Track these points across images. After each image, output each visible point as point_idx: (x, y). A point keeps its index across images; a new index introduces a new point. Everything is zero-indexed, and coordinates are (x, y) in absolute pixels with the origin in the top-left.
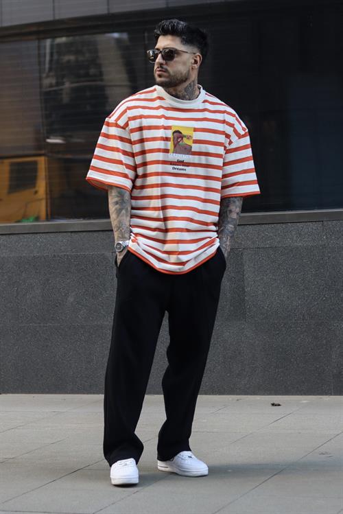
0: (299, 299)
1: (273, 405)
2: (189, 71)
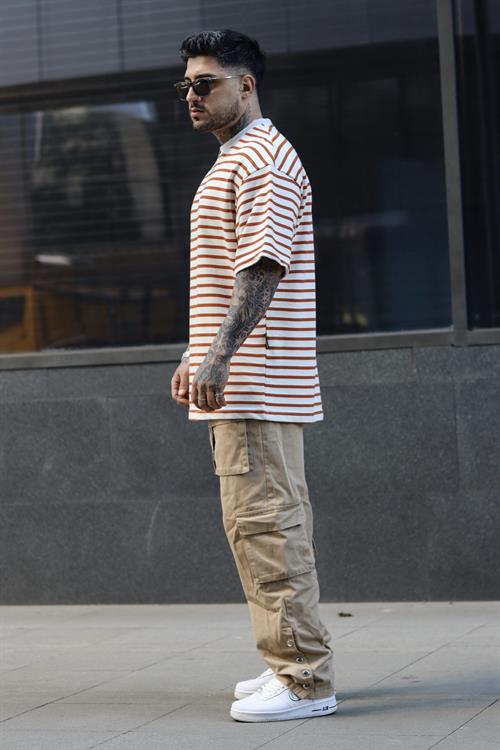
2: (237, 103)
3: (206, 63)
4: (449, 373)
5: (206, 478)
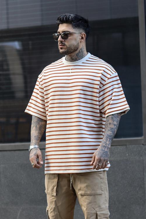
2: (78, 43)
3: (67, 26)
4: (141, 156)
5: (41, 198)
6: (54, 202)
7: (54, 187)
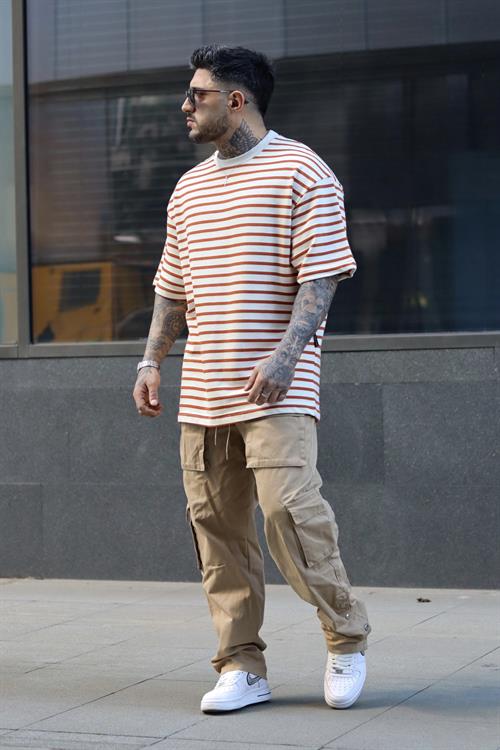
0: (459, 454)
1: (420, 600)
2: (225, 117)
6: (203, 487)
7: (198, 449)
